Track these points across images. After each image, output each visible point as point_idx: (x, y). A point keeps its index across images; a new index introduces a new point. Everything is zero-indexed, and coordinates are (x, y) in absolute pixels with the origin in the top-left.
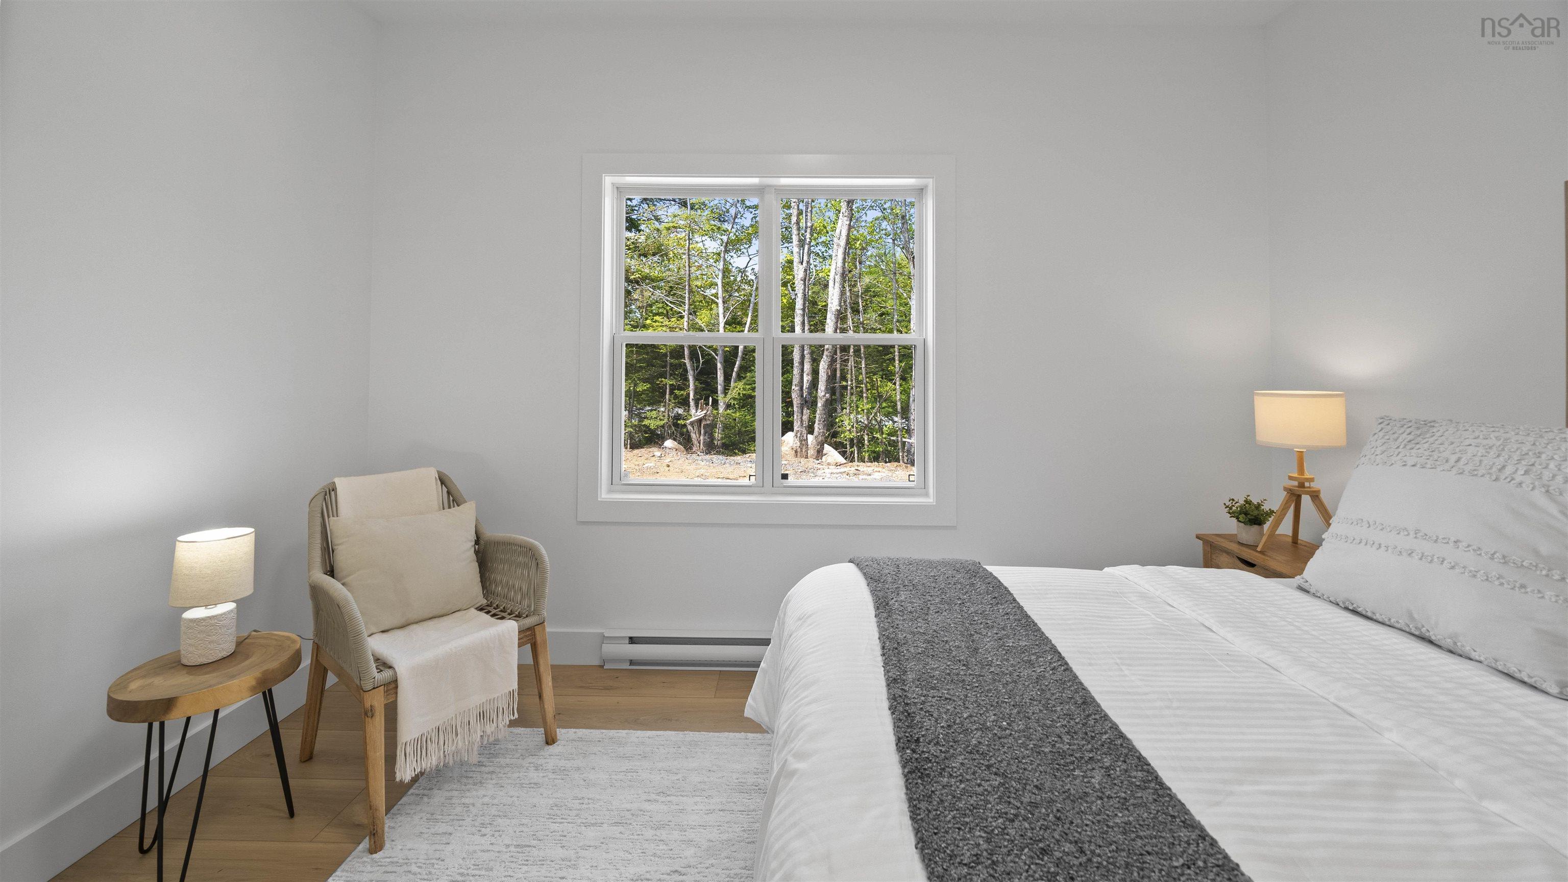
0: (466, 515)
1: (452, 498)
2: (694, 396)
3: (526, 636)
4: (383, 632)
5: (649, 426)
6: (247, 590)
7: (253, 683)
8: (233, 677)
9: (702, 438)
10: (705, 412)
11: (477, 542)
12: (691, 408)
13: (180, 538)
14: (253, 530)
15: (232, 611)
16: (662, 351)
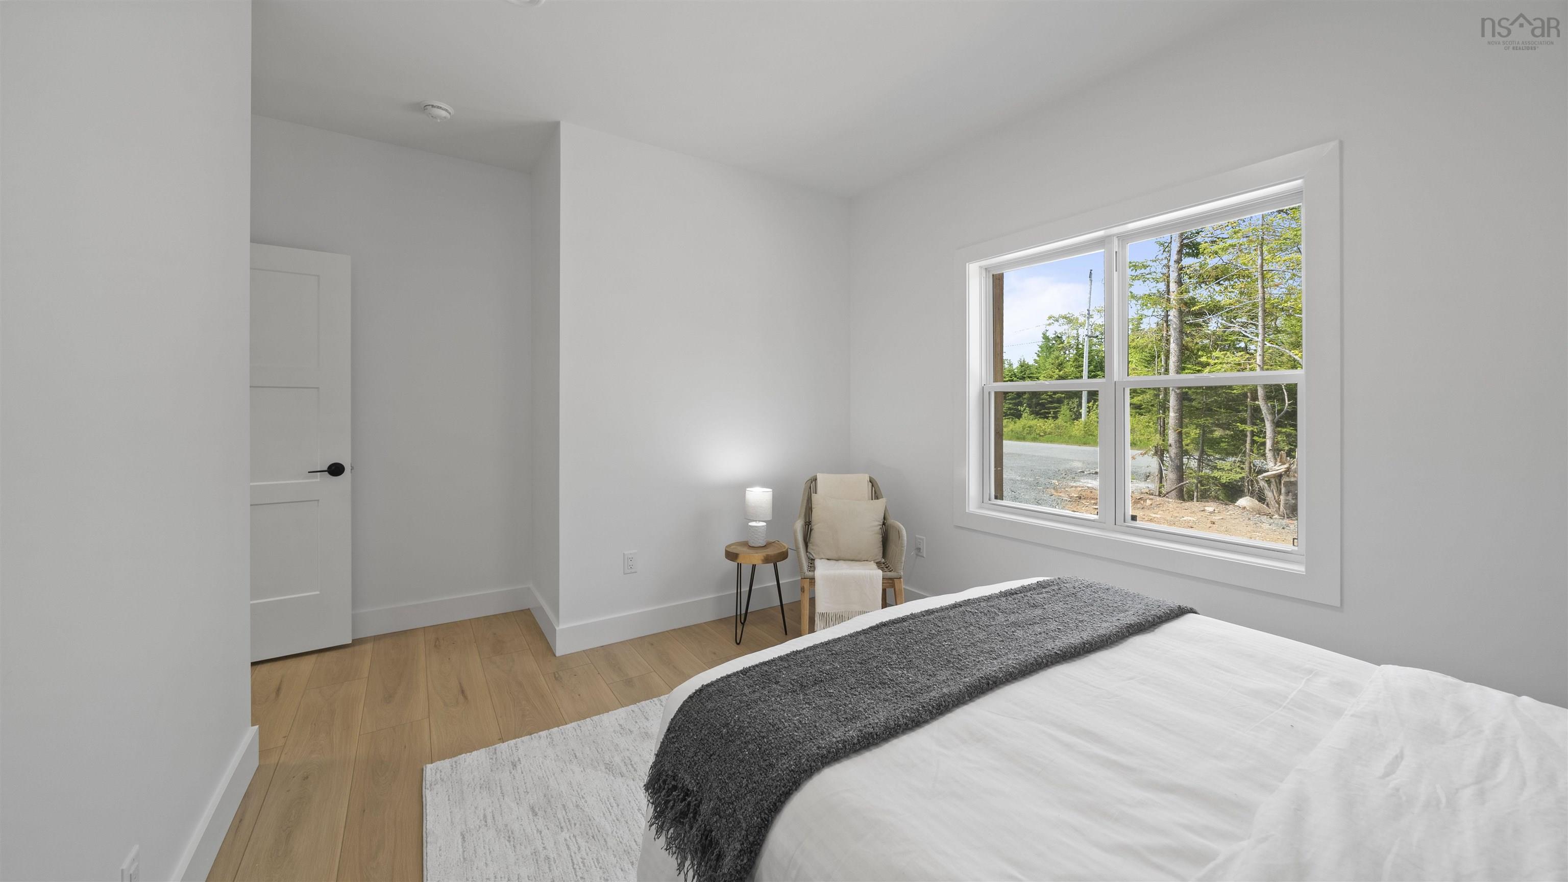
0: (880, 504)
1: (876, 494)
2: (1272, 446)
3: (888, 583)
4: (828, 559)
5: (1220, 479)
6: (769, 518)
7: (763, 558)
8: (757, 553)
9: (1282, 497)
10: (1286, 466)
11: (884, 524)
12: (1268, 460)
13: (747, 489)
14: (771, 490)
15: (763, 526)
16: (1235, 391)
